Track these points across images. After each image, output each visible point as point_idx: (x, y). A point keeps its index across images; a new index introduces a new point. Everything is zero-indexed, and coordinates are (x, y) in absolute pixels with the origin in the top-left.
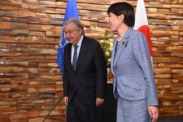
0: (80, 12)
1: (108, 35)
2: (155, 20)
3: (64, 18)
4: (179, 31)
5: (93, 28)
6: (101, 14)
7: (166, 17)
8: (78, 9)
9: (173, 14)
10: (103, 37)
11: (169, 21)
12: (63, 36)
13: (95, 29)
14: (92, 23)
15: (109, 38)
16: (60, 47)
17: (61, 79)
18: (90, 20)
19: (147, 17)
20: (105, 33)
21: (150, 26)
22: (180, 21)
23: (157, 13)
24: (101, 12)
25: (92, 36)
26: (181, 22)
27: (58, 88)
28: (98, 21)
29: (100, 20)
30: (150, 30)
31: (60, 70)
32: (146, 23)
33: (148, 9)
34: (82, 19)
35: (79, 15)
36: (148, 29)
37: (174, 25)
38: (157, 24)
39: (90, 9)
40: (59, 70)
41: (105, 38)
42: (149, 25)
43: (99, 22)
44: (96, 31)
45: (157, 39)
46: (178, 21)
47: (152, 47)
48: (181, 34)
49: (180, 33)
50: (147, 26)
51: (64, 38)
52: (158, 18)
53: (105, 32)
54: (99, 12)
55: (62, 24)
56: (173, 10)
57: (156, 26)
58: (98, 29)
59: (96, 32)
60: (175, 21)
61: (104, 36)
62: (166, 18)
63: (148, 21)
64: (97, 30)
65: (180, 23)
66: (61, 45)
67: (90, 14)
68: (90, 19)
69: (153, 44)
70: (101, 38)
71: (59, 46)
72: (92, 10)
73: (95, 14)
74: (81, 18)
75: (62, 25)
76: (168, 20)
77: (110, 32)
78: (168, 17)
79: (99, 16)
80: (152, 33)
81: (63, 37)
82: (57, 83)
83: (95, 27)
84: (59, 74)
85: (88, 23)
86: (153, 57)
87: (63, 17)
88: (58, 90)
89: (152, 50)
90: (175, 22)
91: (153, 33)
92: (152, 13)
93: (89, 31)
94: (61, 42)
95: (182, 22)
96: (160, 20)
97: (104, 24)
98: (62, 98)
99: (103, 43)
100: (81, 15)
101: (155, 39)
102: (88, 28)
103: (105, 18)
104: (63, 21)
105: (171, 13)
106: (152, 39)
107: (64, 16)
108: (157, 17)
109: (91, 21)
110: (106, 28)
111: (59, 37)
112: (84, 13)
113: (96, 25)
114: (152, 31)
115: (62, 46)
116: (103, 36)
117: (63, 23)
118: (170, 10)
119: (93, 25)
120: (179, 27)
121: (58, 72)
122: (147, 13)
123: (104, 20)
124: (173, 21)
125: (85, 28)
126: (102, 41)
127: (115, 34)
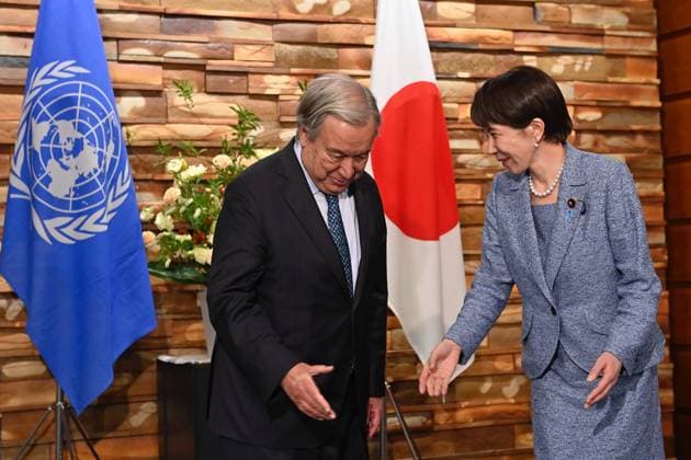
0: (114, 26)
1: (253, 133)
2: (468, 56)
3: (28, 53)
4: (574, 105)
5: (179, 100)
6: (214, 29)
7: (516, 43)
8: (100, 11)
9: (547, 28)
10: (225, 141)
11: (531, 61)
12: (28, 138)
13: (187, 106)
14: (175, 74)
15: (254, 146)
16: (12, 196)
17: (29, 352)
18: (162, 60)
19: (429, 42)
20: (236, 122)
21: (445, 87)
22: (580, 60)
23: (473, 22)
24: (216, 22)
25: (173, 140)
26: (583, 65)
27: (13, 394)
28: (200, 68)
29: (210, 61)
30: (445, 105)
31: (20, 308)
32: (422, 69)
33: (434, 8)
34: (121, 58)
35: (106, 39)
36: (437, 100)
38: (475, 74)
39: (160, 9)
40: (16, 306)
41: (235, 144)
42: (438, 79)
43: (208, 68)
44: (194, 115)
45: (481, 143)
46: (568, 59)
47: (459, 181)
48: (584, 121)
49: (582, 116)
50: (431, 85)
51: (33, 152)
52: (481, 46)
53: (233, 118)
54: (203, 22)
55: (23, 83)
56: (544, 9)
57: (472, 85)
58: (201, 101)
59: (195, 117)
60: (556, 63)
61: (230, 138)
62: (516, 49)
63: (435, 64)
64: (195, 109)
65: (578, 68)
66: (17, 183)
67: (162, 31)
68: (161, 56)
69: (462, 166)
70: (220, 144)
71: (12, 190)
72: (172, 10)
73: (187, 32)
74: (118, 54)
75: (19, 89)
76: (526, 58)
77: (257, 119)
78: (525, 42)
79: (207, 40)
80: (456, 119)
81: (30, 144)
82: (10, 370)
83: (187, 94)
84: (18, 325)
85: (153, 77)
86: (461, 226)
87: (24, 48)
88: (15, 403)
89: (459, 197)
90: (559, 65)
91: (461, 116)
92: (454, 26)
93: (162, 115)
94: (18, 170)
95: (588, 64)
96: (491, 57)
97: (231, 79)
98: (34, 445)
99: (229, 168)
100: (117, 39)
101: (473, 144)
102: (155, 101)
103: (233, 52)
104: (26, 70)
105: (539, 23)
106: (454, 144)
107: (30, 42)
108: (475, 42)
109: (166, 66)
110: (240, 99)
111: (6, 148)
112: (130, 27)
113: (192, 83)
114: (456, 106)
115: (27, 191)
116: (229, 134)
117: (25, 76)
118: (535, 9)
119: (176, 83)
120: (576, 87)
121: (10, 317)
122: (426, 25)
123: (233, 59)
124: (547, 60)
125: (140, 102)
126: (222, 160)
127: (284, 125)
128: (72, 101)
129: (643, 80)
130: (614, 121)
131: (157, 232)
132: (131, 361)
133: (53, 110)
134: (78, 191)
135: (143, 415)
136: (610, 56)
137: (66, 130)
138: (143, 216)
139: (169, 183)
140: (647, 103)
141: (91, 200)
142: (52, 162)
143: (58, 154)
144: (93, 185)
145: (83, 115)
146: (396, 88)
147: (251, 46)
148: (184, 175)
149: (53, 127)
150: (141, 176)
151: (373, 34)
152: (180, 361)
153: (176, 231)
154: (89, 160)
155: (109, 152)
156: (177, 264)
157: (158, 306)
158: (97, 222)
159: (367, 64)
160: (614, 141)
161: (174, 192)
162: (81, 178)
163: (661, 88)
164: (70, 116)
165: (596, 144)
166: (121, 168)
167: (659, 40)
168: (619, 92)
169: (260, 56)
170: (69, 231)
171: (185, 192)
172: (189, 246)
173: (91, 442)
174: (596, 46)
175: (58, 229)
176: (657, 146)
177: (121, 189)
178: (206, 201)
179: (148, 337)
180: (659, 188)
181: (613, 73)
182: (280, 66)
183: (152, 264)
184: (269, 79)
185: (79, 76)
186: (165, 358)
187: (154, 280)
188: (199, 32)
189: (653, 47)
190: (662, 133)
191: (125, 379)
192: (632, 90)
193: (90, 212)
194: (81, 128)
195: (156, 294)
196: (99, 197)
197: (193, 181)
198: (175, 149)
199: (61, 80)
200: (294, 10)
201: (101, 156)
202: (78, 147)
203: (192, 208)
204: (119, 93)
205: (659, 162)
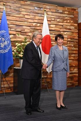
0: (10, 26)
1: (27, 40)
2: (54, 32)
4: (67, 38)
5: (18, 36)
7: (60, 30)
8: (8, 24)
11: (62, 32)
15: (27, 42)
19: (49, 30)
22: (68, 32)
23: (55, 27)
24: (23, 26)
28: (20, 32)
32: (48, 33)
33: (50, 25)
35: (9, 28)
36: (50, 37)
37: (65, 35)
39: (16, 24)
42: (50, 34)
43: (22, 32)
44: (19, 38)
46: (67, 32)
49: (68, 40)
57: (54, 35)
63: (50, 32)
65: (68, 34)
67: (16, 27)
69: (53, 45)
70: (22, 41)
72: (17, 24)
73: (19, 27)
74: (10, 30)
83: (19, 35)
85: (15, 33)
90: (66, 33)
91: (53, 39)
92: (52, 28)
93: (15, 37)
96: (57, 32)
97: (24, 33)
101: (54, 43)
105: (63, 28)
106: (52, 42)
108: (55, 30)
109: (16, 31)
110: (25, 36)
112: (12, 26)
116: (24, 40)
118: (63, 26)
119: (17, 34)
120: (68, 36)
122: (49, 28)
123: (25, 31)
124: (64, 32)
125: (13, 36)
126: (23, 43)
127: (31, 39)
128: (4, 36)
129: (76, 35)
130: (72, 40)
131: (14, 52)
132: (10, 68)
133: (2, 36)
134: (4, 47)
135: (12, 74)
136: (72, 32)
137: (3, 39)
138: (13, 50)
139: (16, 46)
140: (76, 38)
141: (6, 48)
142: (1, 43)
143: (2, 42)
144: (6, 46)
145: (5, 37)
146: (45, 35)
147: (27, 29)
148: (18, 45)
149: (2, 39)
150: (12, 45)
151: (42, 28)
152: (16, 68)
153: (16, 52)
154: (6, 43)
155: (8, 42)
156: (16, 56)
157: (14, 61)
158: (7, 51)
159: (41, 32)
160: (72, 43)
161: (16, 47)
162: (5, 45)
163: (78, 36)
164: (4, 37)
165: (70, 43)
166: (10, 44)
167: (78, 30)
168: (73, 37)
169: (28, 31)
170: (3, 52)
171: (18, 47)
172: (18, 54)
173: (5, 78)
174: (70, 31)
175: (2, 51)
176: (77, 44)
177: (10, 47)
178: (20, 49)
179: (13, 65)
180: (77, 49)
181: (72, 34)
182: (31, 32)
183: (13, 56)
184: (29, 33)
185: (5, 32)
186: (15, 68)
187: (13, 58)
188: (21, 27)
189: (78, 31)
190: (78, 42)
191: (10, 70)
192: (75, 37)
193: (6, 50)
194: (5, 39)
195: (14, 60)
196: (7, 48)
197: (19, 46)
198: (17, 42)
199: (3, 33)
200: (33, 25)
201: (7, 42)
202: (4, 41)
203: (19, 49)
204: (10, 34)
205: (78, 46)
